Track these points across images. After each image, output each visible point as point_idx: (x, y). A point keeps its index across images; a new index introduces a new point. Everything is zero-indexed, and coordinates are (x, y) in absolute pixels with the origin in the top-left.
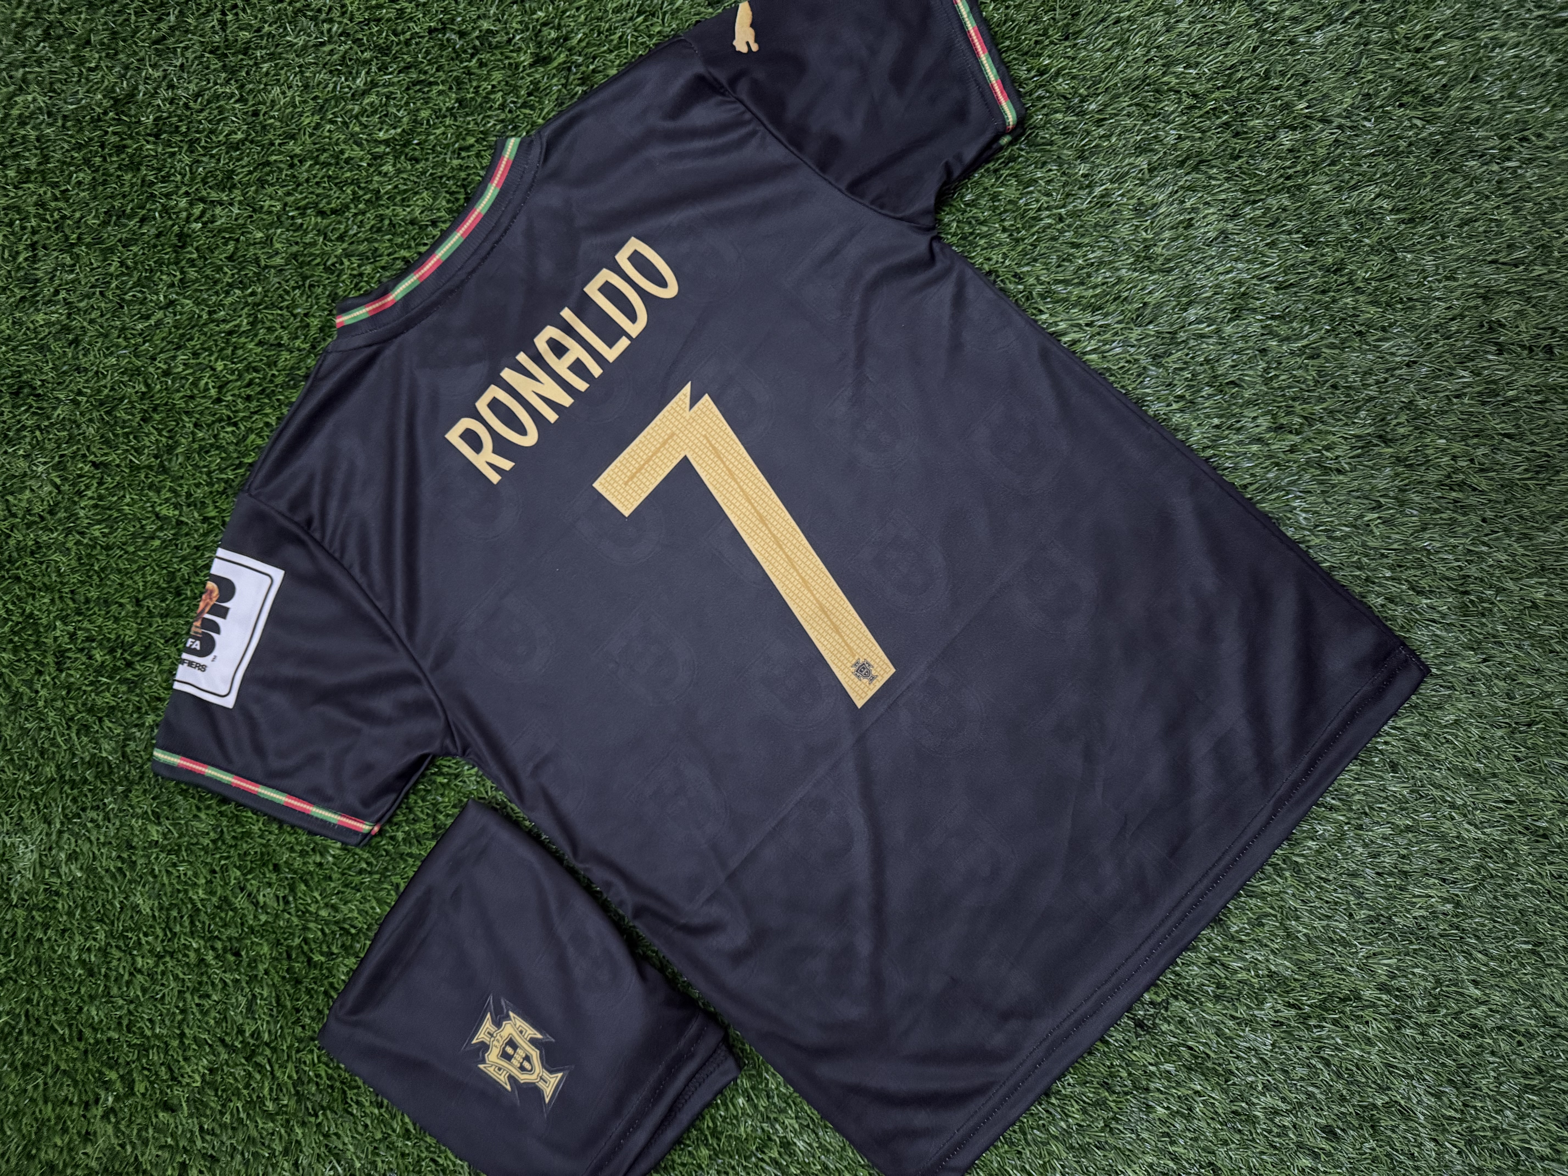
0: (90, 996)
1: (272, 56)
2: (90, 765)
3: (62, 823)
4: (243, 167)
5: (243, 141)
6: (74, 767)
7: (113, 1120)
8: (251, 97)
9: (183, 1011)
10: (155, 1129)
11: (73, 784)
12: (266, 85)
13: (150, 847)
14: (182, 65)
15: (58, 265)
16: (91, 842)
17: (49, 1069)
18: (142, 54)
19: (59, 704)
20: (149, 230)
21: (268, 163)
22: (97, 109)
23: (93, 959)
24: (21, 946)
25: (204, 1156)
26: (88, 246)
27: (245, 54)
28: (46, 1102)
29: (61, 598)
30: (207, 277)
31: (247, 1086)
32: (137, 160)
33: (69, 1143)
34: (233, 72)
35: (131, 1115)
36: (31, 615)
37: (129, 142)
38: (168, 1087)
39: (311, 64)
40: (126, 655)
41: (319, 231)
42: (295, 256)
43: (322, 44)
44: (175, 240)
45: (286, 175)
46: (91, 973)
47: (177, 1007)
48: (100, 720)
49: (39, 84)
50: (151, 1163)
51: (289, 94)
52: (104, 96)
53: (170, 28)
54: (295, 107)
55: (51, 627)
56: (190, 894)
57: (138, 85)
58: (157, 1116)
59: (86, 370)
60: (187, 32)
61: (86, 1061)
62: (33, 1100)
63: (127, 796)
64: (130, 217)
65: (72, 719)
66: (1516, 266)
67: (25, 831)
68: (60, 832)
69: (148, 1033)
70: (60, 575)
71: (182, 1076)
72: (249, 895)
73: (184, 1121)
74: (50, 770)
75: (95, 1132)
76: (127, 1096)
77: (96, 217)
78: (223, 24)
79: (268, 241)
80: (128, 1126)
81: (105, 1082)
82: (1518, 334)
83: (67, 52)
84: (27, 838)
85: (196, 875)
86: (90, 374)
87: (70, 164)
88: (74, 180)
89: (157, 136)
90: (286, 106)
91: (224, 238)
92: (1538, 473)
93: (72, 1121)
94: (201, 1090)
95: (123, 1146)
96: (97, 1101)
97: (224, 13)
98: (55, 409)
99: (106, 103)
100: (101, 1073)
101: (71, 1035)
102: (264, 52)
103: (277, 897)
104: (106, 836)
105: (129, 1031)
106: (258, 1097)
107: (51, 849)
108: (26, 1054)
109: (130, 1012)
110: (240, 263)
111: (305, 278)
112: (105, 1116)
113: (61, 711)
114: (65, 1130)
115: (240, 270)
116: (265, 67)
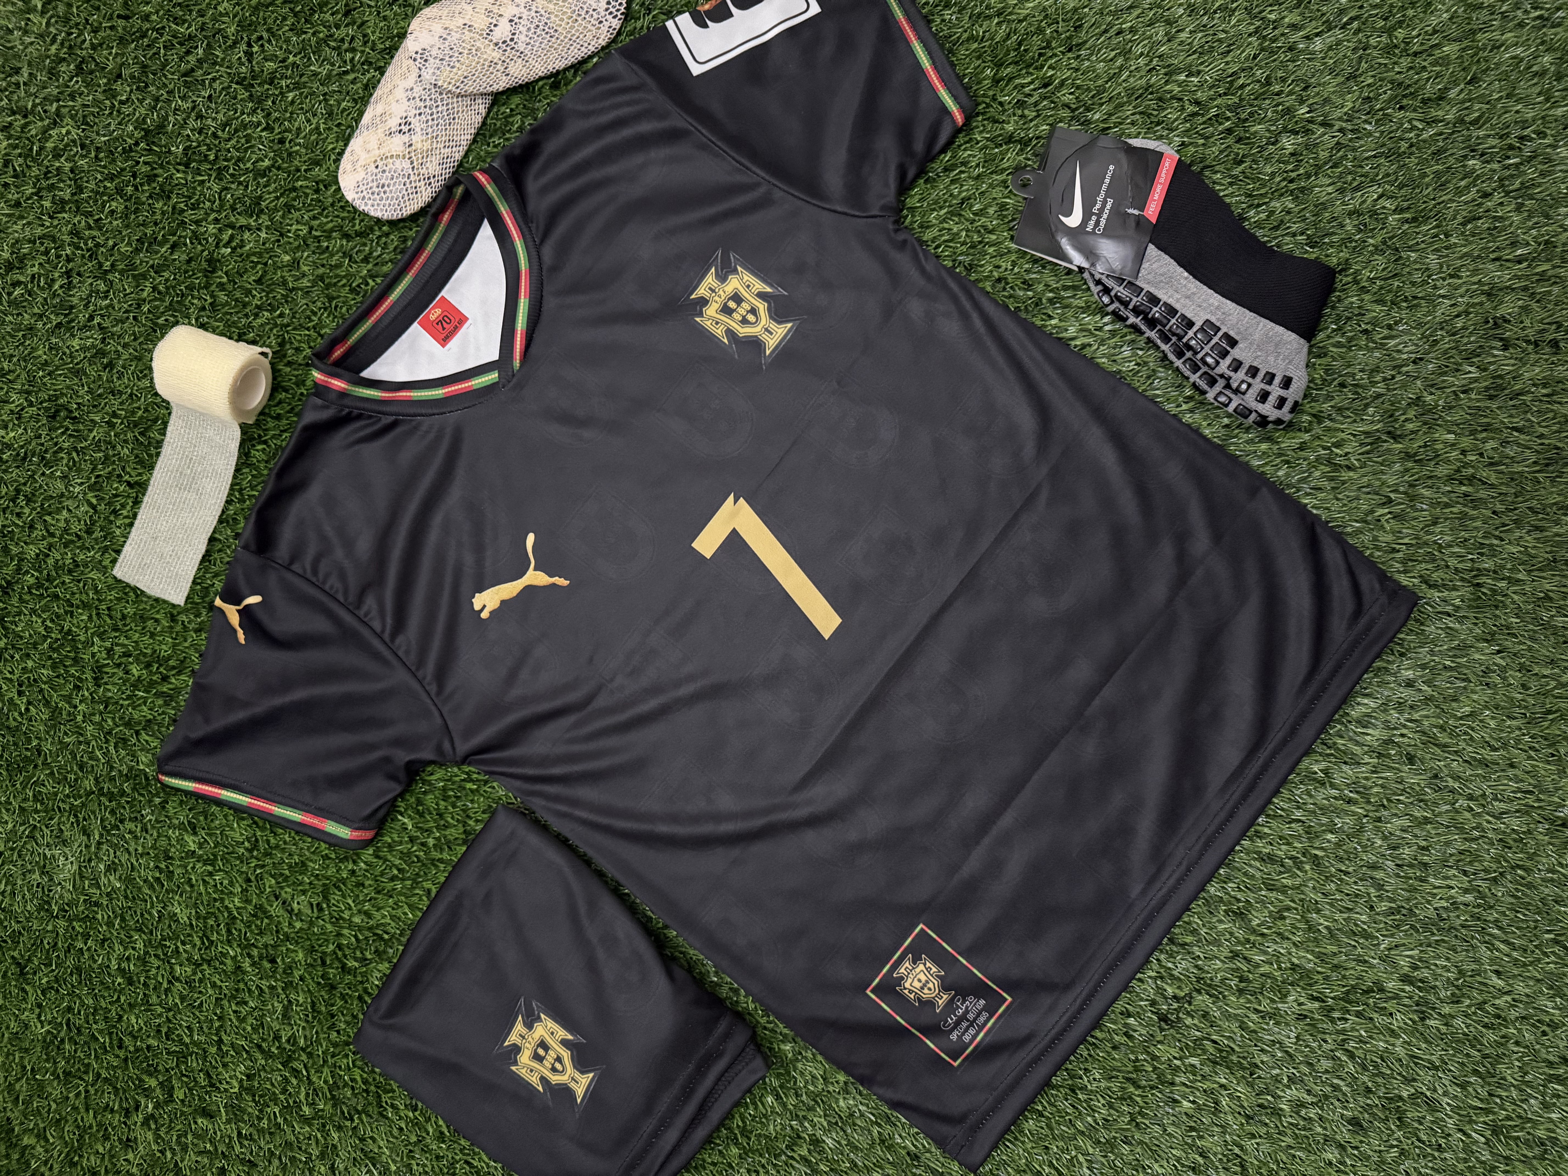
0: (130, 1004)
1: (297, 86)
2: (127, 778)
3: (101, 835)
4: (270, 193)
5: (269, 169)
6: (112, 779)
7: (153, 1126)
8: (276, 126)
9: (220, 1018)
10: (196, 1135)
11: (111, 797)
12: (291, 113)
13: (187, 857)
14: (210, 96)
15: (92, 291)
16: (130, 854)
17: (90, 1078)
18: (171, 86)
19: (97, 718)
20: (180, 256)
21: (294, 189)
22: (129, 140)
23: (132, 967)
24: (62, 956)
25: (243, 1162)
26: (121, 273)
27: (270, 84)
28: (87, 1110)
29: (98, 614)
30: (236, 300)
31: (284, 1091)
32: (168, 188)
33: (110, 1150)
34: (260, 101)
35: (171, 1121)
36: (70, 630)
37: (160, 171)
38: (207, 1093)
39: (335, 91)
40: (161, 670)
41: (344, 253)
42: (321, 278)
43: (346, 73)
44: (204, 265)
45: (312, 200)
46: (130, 982)
47: (216, 1014)
48: (137, 733)
49: (72, 117)
50: (190, 1168)
51: (314, 121)
52: (135, 128)
53: (198, 60)
54: (320, 134)
55: (89, 643)
56: (226, 903)
57: (167, 115)
58: (196, 1123)
59: (121, 393)
60: (215, 63)
61: (127, 1068)
62: (75, 1108)
63: (164, 807)
64: (161, 244)
65: (109, 733)
66: (1520, 262)
67: (64, 843)
68: (99, 843)
69: (187, 1040)
70: (97, 591)
71: (221, 1083)
72: (284, 903)
73: (222, 1127)
74: (88, 783)
75: (136, 1138)
76: (167, 1102)
77: (129, 244)
78: (249, 55)
79: (295, 264)
80: (167, 1133)
81: (145, 1090)
82: (1523, 329)
83: (99, 86)
84: (67, 850)
85: (231, 884)
86: (124, 397)
87: (103, 194)
88: (107, 210)
89: (187, 166)
90: (311, 133)
91: (252, 262)
92: (1547, 465)
93: (113, 1129)
94: (239, 1096)
95: (162, 1152)
96: (137, 1108)
97: (249, 45)
98: (91, 431)
99: (137, 134)
100: (141, 1080)
101: (111, 1043)
102: (289, 81)
103: (312, 905)
104: (143, 847)
105: (168, 1039)
106: (295, 1102)
107: (90, 860)
108: (67, 1062)
109: (169, 1020)
110: (268, 286)
111: (331, 299)
112: (146, 1123)
113: (100, 726)
114: (106, 1137)
115: (268, 293)
116: (291, 96)
